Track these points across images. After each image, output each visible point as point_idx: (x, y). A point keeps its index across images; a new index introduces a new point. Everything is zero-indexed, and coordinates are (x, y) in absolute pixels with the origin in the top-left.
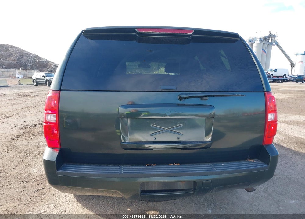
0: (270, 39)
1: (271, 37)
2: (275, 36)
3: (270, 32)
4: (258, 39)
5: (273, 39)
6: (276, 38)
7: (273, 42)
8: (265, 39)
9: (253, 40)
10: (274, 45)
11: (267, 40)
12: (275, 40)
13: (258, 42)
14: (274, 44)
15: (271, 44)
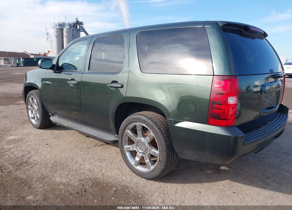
0: (78, 25)
1: (79, 24)
2: (81, 23)
3: (77, 19)
4: (67, 25)
5: (80, 25)
6: (83, 25)
7: (80, 28)
8: (74, 25)
9: (62, 25)
10: (82, 32)
11: (75, 26)
12: (82, 26)
13: (68, 27)
14: (82, 30)
15: (79, 30)
